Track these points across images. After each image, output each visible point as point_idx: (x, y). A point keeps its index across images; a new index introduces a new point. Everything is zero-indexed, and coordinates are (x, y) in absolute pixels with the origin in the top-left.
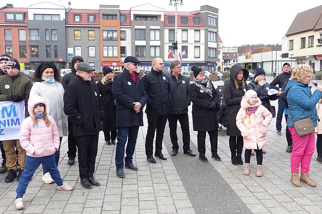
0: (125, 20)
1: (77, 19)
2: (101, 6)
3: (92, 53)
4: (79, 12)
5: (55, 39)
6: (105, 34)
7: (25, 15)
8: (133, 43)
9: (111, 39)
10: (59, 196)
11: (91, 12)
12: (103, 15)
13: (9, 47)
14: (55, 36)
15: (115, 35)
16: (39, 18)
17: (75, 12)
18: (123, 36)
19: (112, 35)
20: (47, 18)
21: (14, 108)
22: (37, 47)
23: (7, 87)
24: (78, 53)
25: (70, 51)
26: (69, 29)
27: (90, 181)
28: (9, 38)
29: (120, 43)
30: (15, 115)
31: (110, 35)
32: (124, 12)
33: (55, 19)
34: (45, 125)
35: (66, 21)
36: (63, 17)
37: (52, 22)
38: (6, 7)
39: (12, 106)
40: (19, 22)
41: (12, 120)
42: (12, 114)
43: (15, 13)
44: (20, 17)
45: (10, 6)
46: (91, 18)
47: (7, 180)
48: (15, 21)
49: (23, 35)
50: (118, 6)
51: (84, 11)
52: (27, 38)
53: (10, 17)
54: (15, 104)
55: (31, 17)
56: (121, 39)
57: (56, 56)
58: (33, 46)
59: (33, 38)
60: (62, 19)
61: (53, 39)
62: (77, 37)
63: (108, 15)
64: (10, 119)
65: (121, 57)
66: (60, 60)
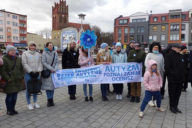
0: (185, 18)
1: (155, 20)
2: (170, 11)
3: (163, 38)
4: (156, 16)
5: (142, 31)
6: (172, 27)
7: (128, 20)
8: (190, 31)
9: (176, 30)
10: (159, 114)
11: (164, 15)
12: (171, 16)
13: (119, 37)
14: (142, 30)
15: (178, 27)
16: (135, 21)
17: (154, 16)
18: (183, 27)
19: (176, 28)
20: (139, 21)
21: (138, 66)
22: (133, 36)
23: (135, 55)
24: (155, 39)
25: (151, 38)
26: (150, 26)
27: (176, 109)
28: (120, 33)
29: (181, 32)
30: (138, 69)
31: (175, 27)
32: (185, 13)
33: (143, 21)
34: (156, 75)
35: (149, 22)
36: (147, 19)
37: (141, 22)
38: (119, 17)
39: (136, 65)
40: (125, 24)
41: (137, 72)
42: (137, 69)
43: (123, 20)
44: (125, 22)
45: (121, 16)
46: (164, 18)
47: (132, 101)
48: (123, 24)
49: (126, 31)
50: (181, 10)
51: (159, 15)
52: (128, 32)
53: (121, 22)
54: (138, 64)
55: (131, 21)
56: (182, 30)
57: (143, 41)
58: (131, 36)
59: (131, 32)
60: (147, 21)
61: (142, 32)
62: (155, 30)
63: (174, 16)
64: (136, 71)
65: (181, 40)
66: (145, 43)
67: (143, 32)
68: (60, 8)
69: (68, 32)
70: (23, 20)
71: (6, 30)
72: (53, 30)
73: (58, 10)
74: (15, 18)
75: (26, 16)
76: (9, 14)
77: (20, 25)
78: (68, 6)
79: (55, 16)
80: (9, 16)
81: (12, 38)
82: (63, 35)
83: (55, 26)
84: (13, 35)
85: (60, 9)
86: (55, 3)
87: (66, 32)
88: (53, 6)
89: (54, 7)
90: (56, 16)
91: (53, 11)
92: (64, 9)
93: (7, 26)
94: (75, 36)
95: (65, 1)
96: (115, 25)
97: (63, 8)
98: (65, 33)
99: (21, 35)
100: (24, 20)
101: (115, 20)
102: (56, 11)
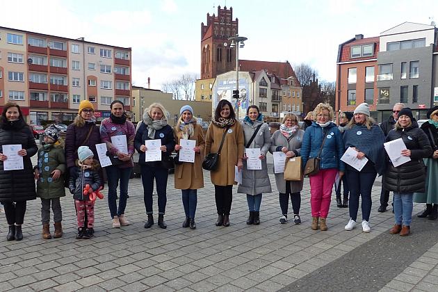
7: (376, 46)
13: (353, 91)
14: (416, 71)
16: (395, 48)
20: (407, 46)
22: (387, 89)
33: (419, 45)
35: (435, 47)
36: (430, 41)
37: (413, 50)
38: (353, 40)
40: (368, 57)
43: (363, 46)
44: (369, 49)
45: (360, 37)
48: (363, 56)
52: (375, 78)
53: (357, 51)
55: (383, 48)
57: (415, 100)
58: (383, 89)
59: (384, 77)
60: (428, 45)
61: (413, 76)
66: (422, 106)
67: (417, 76)
68: (220, 26)
69: (230, 83)
70: (122, 58)
71: (86, 81)
72: (203, 78)
73: (213, 30)
74: (105, 55)
75: (130, 49)
76: (93, 47)
77: (116, 71)
78: (237, 19)
79: (206, 47)
80: (92, 50)
81: (99, 98)
82: (217, 90)
83: (207, 70)
84: (101, 93)
85: (220, 28)
86: (208, 14)
87: (225, 83)
88: (202, 24)
89: (206, 24)
90: (208, 46)
91: (203, 33)
92: (228, 29)
93: (89, 73)
94: (245, 92)
95: (231, 9)
96: (340, 60)
97: (225, 27)
98: (222, 85)
99: (118, 92)
100: (126, 59)
101: (342, 47)
102: (209, 33)
